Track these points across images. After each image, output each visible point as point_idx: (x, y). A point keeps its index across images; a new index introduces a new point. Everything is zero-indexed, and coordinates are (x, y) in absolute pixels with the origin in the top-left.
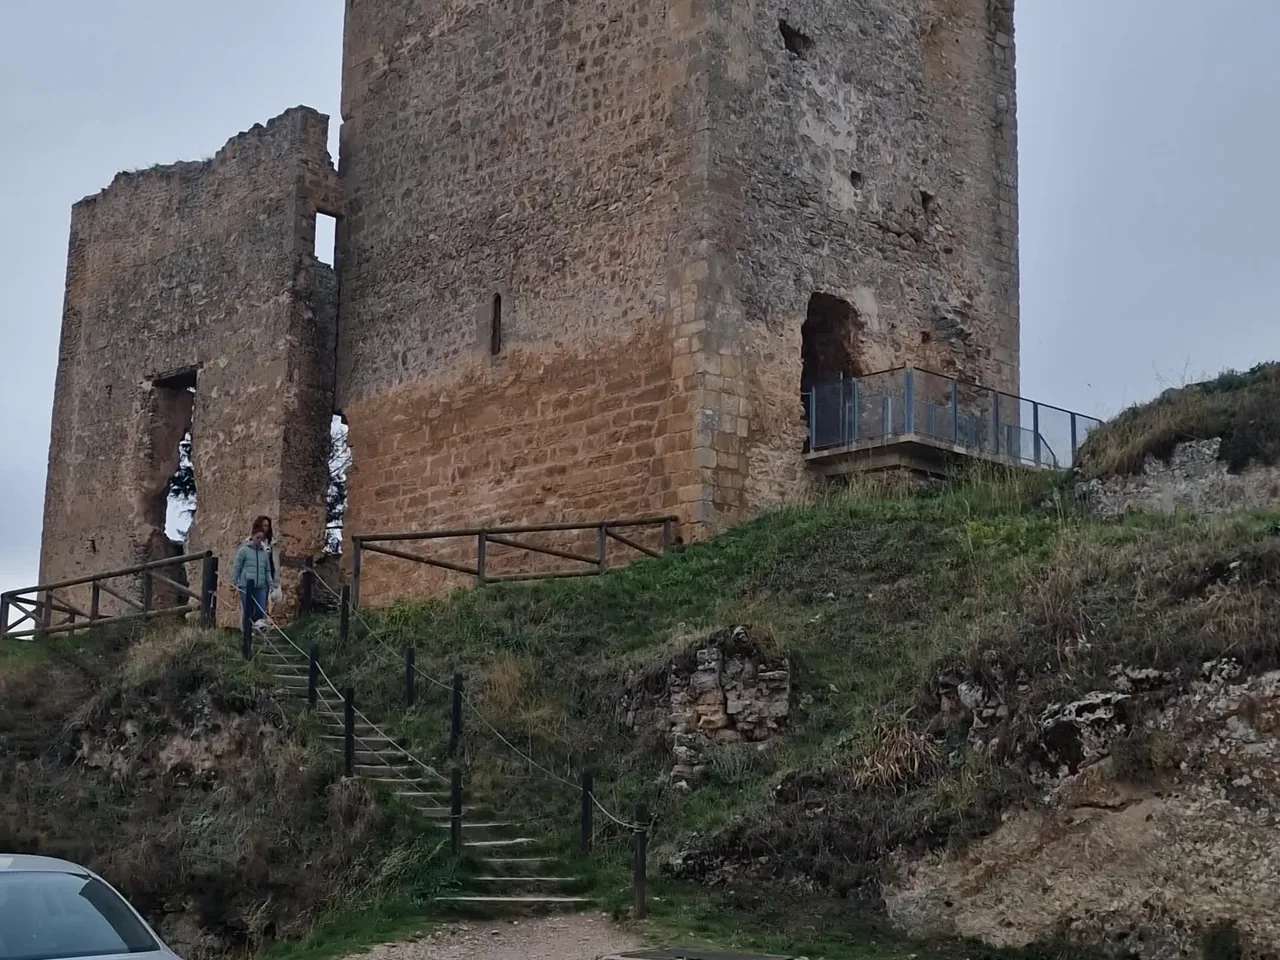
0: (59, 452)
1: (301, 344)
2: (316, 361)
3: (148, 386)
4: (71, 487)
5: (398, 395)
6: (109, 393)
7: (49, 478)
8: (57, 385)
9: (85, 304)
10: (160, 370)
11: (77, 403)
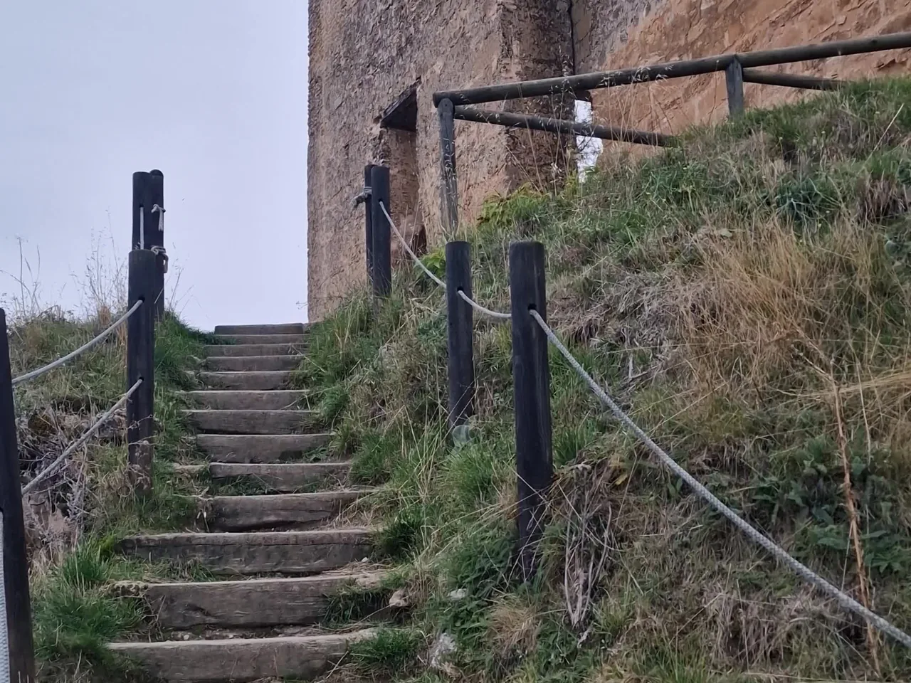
0: (315, 235)
1: (519, 8)
2: (543, 29)
3: (377, 129)
4: (325, 269)
5: (648, 31)
6: (347, 154)
7: (310, 267)
8: (308, 163)
9: (324, 66)
10: (385, 107)
11: (324, 174)
